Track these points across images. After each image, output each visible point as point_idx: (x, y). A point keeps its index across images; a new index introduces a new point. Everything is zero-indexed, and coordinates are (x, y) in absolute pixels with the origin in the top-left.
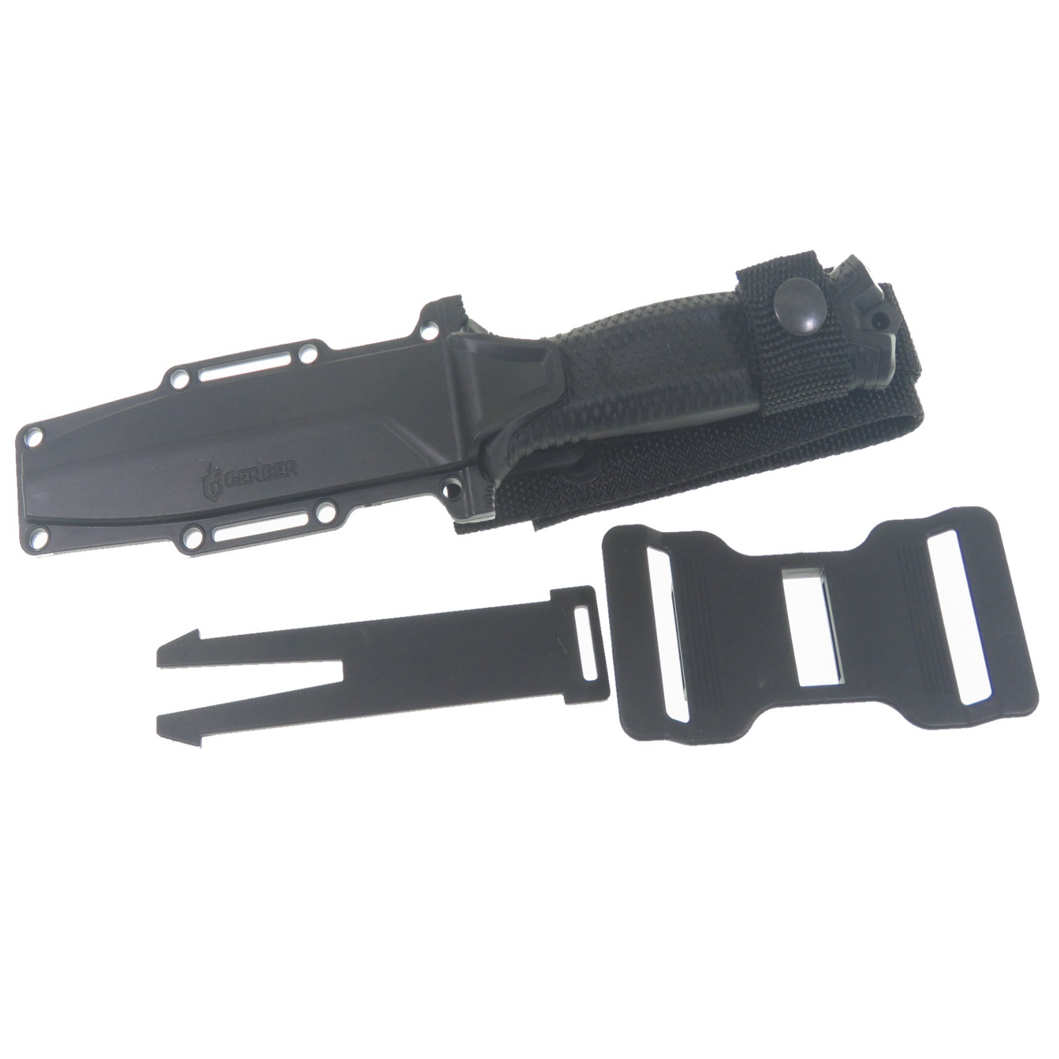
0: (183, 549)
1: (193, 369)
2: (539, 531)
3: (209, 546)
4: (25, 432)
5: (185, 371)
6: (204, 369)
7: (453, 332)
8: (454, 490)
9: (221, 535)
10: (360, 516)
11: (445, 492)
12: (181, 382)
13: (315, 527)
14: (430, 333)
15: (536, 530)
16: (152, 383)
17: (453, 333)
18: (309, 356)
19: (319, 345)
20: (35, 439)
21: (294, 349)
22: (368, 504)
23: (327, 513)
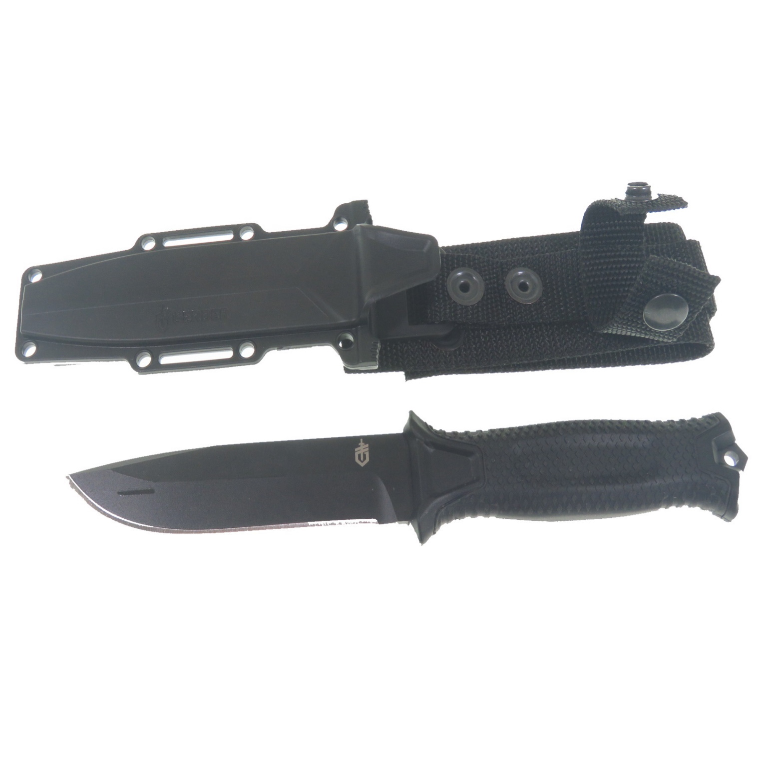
0: (135, 367)
1: (160, 238)
2: (409, 381)
3: (156, 367)
4: (30, 272)
5: (153, 239)
6: (167, 238)
7: (359, 223)
8: (347, 343)
9: (165, 360)
10: (273, 356)
11: (341, 345)
12: (149, 246)
13: (237, 360)
14: (341, 227)
15: (407, 379)
16: (127, 244)
17: (358, 225)
18: (247, 236)
19: (256, 228)
20: (37, 278)
21: (236, 229)
22: (280, 348)
23: (248, 351)
